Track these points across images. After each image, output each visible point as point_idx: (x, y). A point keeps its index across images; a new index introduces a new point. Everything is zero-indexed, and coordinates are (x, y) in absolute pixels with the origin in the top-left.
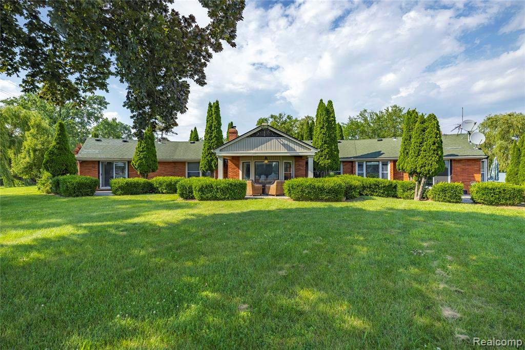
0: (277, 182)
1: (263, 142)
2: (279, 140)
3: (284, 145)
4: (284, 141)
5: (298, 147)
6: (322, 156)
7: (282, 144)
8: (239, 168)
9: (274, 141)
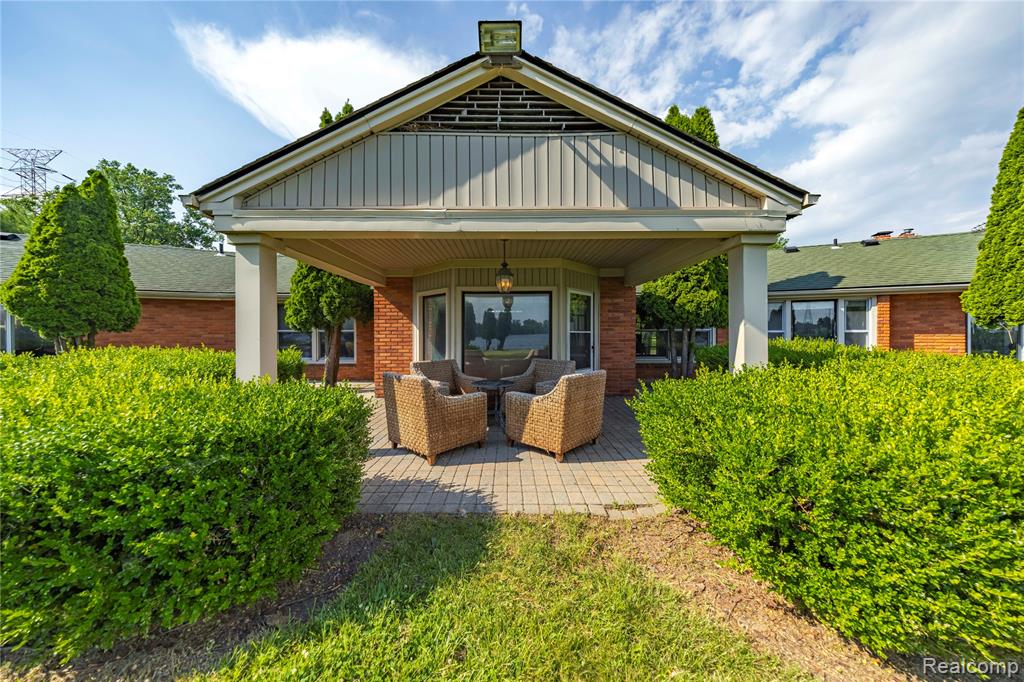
0: (570, 383)
1: (489, 157)
2: (582, 147)
3: (609, 174)
4: (607, 149)
5: (687, 186)
6: (686, 279)
7: (600, 171)
8: (410, 318)
9: (554, 151)
